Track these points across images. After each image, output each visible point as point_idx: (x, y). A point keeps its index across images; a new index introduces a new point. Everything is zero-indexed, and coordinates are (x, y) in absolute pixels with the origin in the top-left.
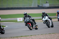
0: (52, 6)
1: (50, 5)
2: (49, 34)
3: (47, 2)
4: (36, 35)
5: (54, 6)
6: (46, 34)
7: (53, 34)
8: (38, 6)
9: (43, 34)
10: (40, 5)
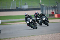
0: (31, 8)
1: (28, 7)
2: (28, 36)
3: (25, 4)
4: (14, 38)
5: (33, 8)
6: (25, 36)
7: (32, 37)
8: (17, 8)
9: (22, 37)
10: (19, 7)
